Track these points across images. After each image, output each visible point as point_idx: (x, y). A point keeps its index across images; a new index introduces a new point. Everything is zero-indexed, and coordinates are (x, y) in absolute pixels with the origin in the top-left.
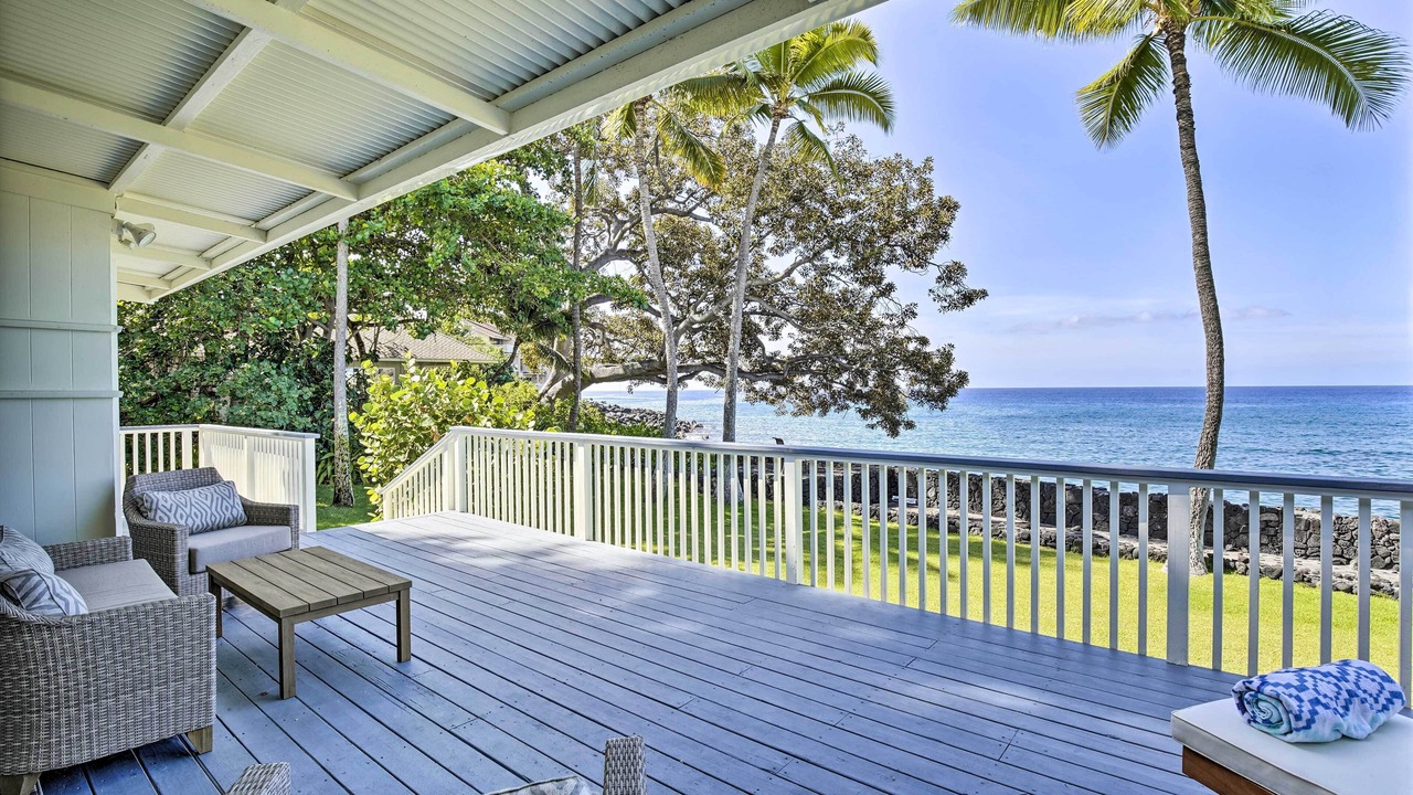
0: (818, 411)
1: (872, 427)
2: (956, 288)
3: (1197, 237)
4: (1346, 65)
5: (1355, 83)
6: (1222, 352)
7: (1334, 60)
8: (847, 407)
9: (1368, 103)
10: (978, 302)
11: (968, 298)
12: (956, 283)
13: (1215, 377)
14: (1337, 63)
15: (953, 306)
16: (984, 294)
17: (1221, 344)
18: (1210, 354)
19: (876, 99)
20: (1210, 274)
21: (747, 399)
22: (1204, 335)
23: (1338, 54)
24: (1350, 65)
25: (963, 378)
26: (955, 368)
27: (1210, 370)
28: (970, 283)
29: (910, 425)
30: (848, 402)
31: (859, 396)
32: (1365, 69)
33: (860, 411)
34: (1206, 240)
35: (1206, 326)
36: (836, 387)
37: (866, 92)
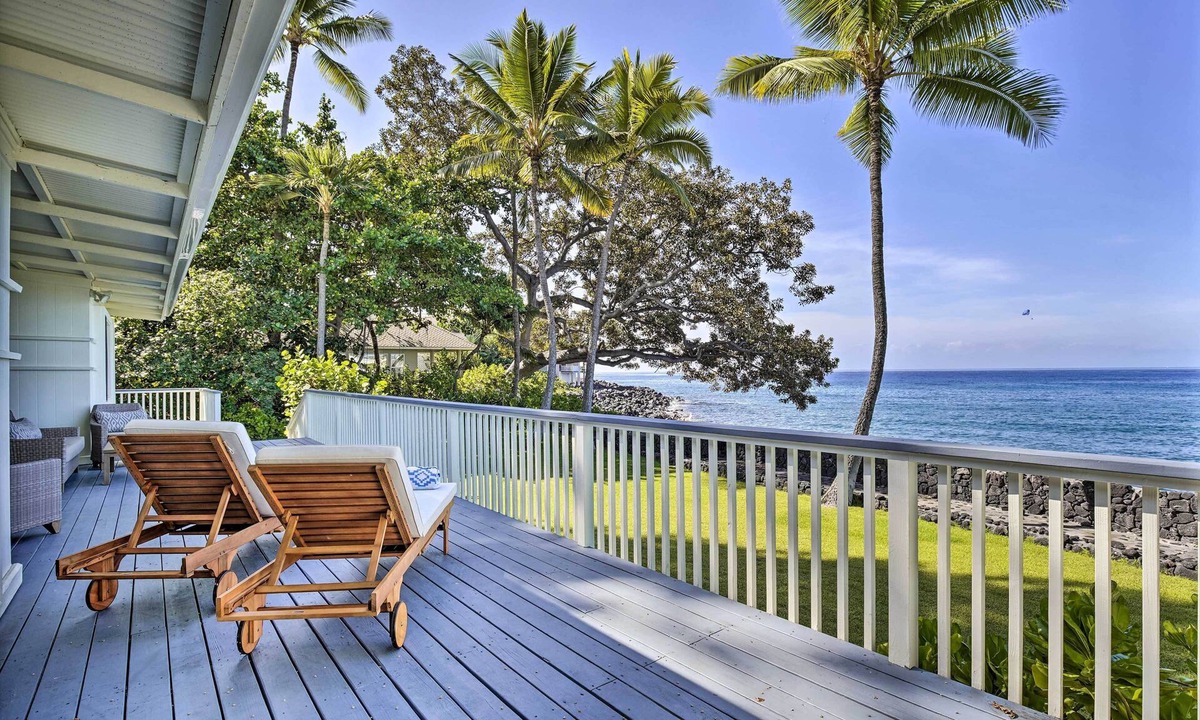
1: (785, 401)
4: (1017, 99)
5: (1026, 113)
7: (1006, 97)
8: (762, 384)
9: (1038, 127)
10: (827, 297)
11: (818, 294)
12: (809, 281)
14: (1010, 99)
16: (831, 289)
19: (699, 145)
23: (1008, 92)
24: (1019, 100)
28: (818, 281)
29: (813, 400)
30: (762, 380)
32: (1031, 102)
33: (772, 387)
36: (752, 367)
37: (691, 140)
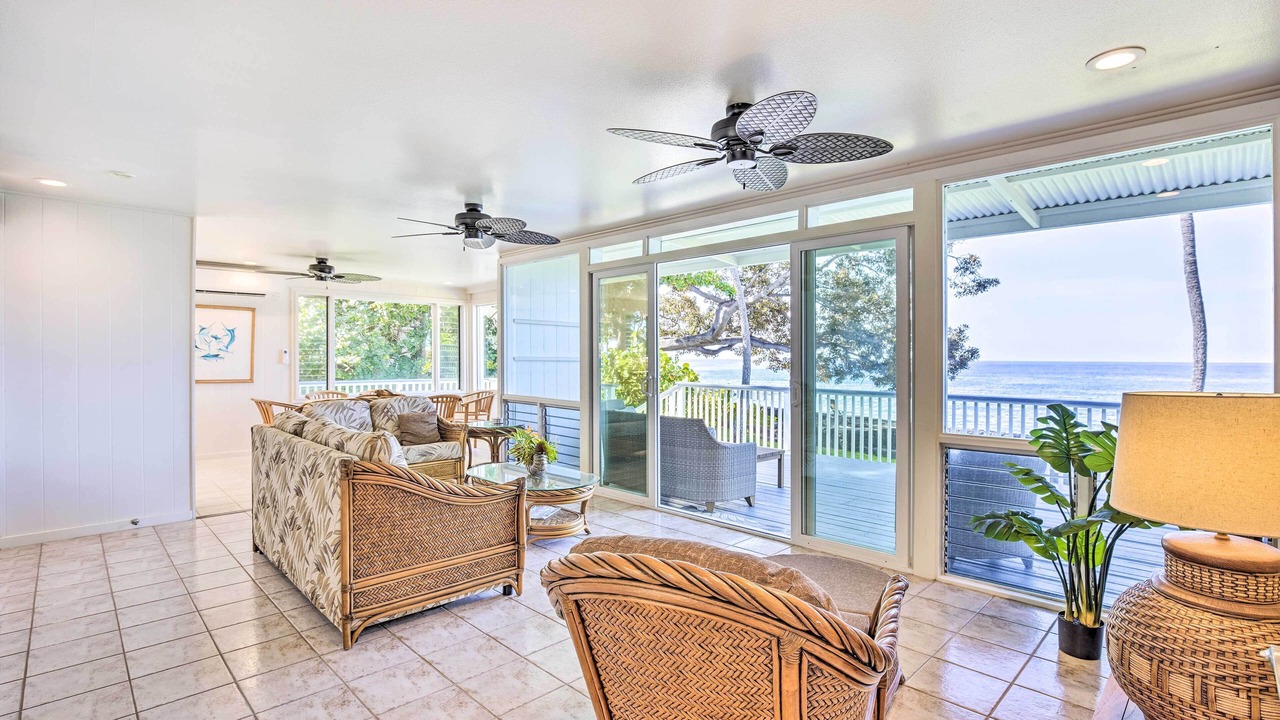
0: (834, 379)
2: (972, 277)
3: (1188, 248)
6: (1206, 337)
8: (862, 376)
10: (991, 289)
11: (982, 286)
12: (972, 273)
13: (1200, 356)
15: (968, 292)
16: (997, 282)
17: (1205, 331)
18: (1196, 339)
20: (1197, 278)
21: (771, 367)
22: (1191, 324)
25: (974, 353)
26: (967, 345)
27: (1197, 350)
28: (983, 273)
30: (863, 371)
31: (873, 366)
33: (874, 378)
34: (1194, 251)
35: (1194, 317)
36: (853, 357)
